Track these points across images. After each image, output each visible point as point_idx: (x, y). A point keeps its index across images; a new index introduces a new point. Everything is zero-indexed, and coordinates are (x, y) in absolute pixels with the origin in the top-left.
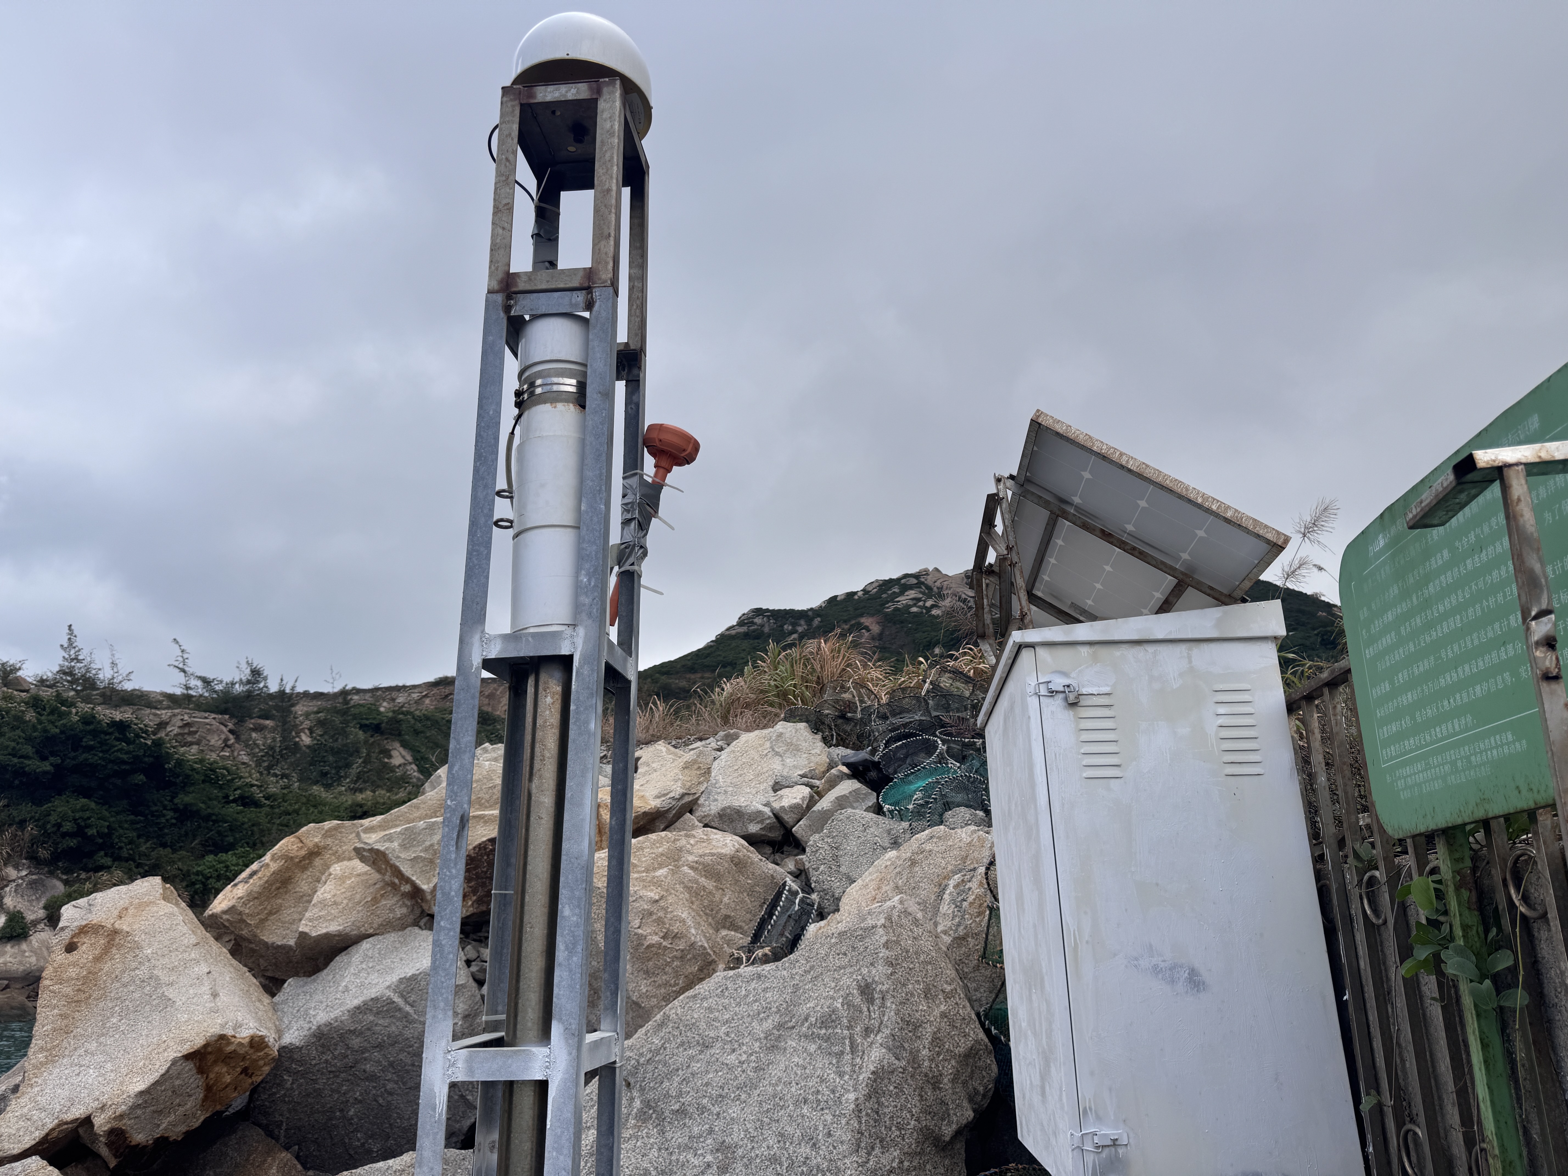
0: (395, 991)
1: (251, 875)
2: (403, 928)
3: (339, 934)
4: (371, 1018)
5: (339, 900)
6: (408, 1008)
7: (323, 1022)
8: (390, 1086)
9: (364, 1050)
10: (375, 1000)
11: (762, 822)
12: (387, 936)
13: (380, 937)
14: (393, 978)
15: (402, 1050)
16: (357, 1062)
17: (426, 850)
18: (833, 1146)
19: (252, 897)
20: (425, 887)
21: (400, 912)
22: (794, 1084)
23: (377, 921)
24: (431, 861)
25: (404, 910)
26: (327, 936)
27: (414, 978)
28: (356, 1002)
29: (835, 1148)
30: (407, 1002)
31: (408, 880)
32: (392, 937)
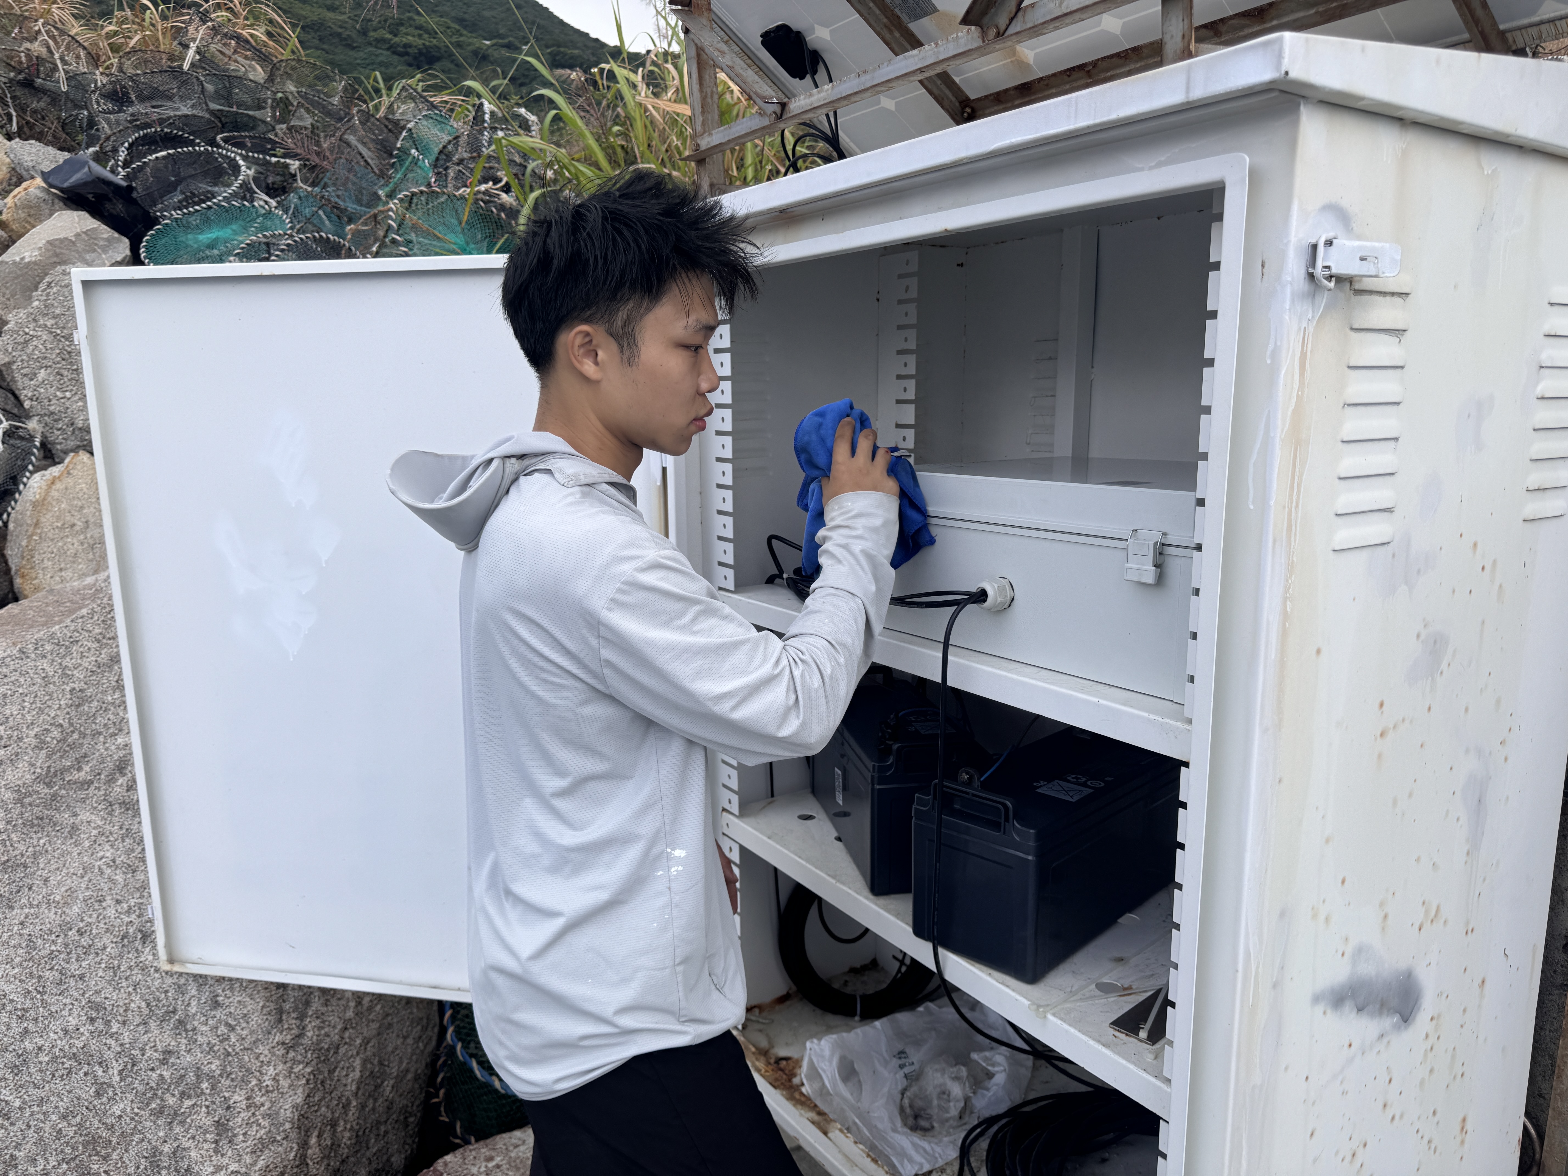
18: (227, 1024)
22: (109, 901)
29: (232, 1028)
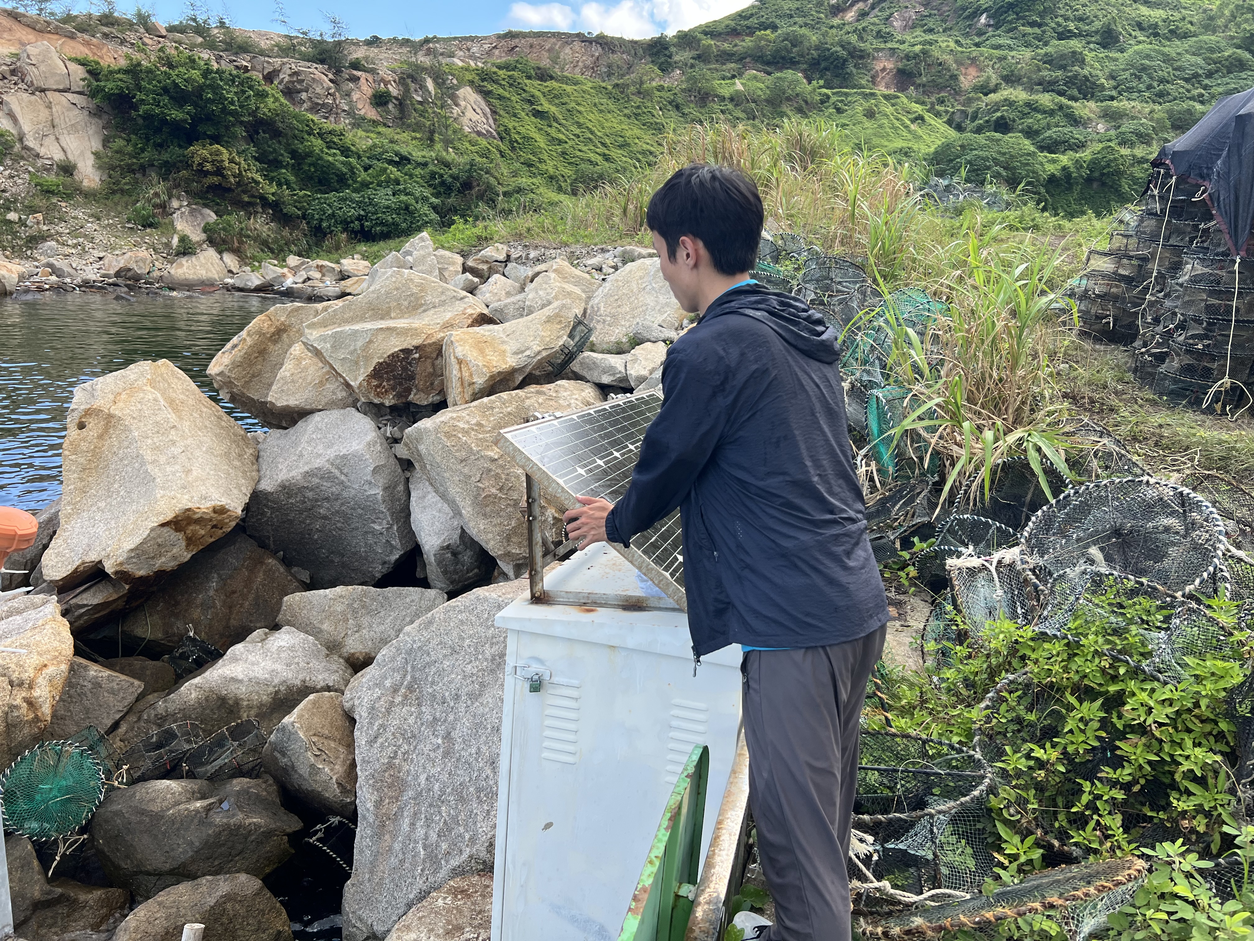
0: (332, 464)
1: (235, 346)
2: (345, 407)
3: (297, 406)
4: (317, 481)
5: (295, 378)
6: (343, 478)
7: (284, 478)
8: (339, 525)
9: (317, 500)
10: (319, 469)
11: (614, 374)
12: (333, 412)
13: (328, 412)
14: (331, 453)
15: (342, 504)
16: (313, 507)
17: (351, 353)
19: (235, 365)
20: (352, 383)
21: (341, 394)
23: (324, 401)
24: (357, 363)
25: (344, 394)
26: (288, 406)
27: (344, 457)
28: (306, 468)
30: (342, 473)
31: (341, 376)
32: (335, 415)
